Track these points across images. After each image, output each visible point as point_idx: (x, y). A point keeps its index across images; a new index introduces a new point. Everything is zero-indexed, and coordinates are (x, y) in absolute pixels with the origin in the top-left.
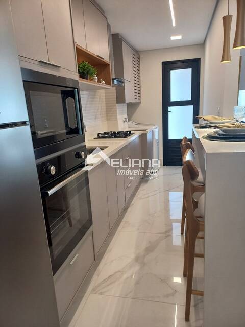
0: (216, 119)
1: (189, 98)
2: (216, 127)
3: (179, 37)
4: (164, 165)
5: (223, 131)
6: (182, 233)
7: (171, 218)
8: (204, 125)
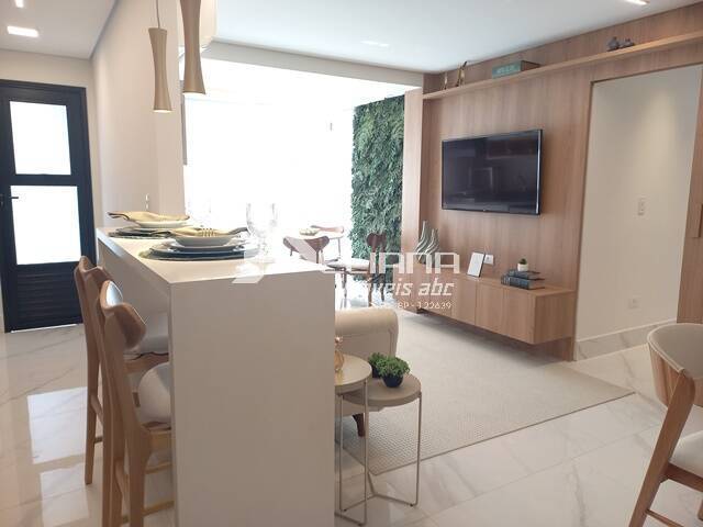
0: (152, 218)
1: (66, 170)
2: (168, 234)
3: (32, 33)
4: (8, 330)
5: (181, 242)
6: (89, 481)
7: (36, 461)
8: (128, 231)
